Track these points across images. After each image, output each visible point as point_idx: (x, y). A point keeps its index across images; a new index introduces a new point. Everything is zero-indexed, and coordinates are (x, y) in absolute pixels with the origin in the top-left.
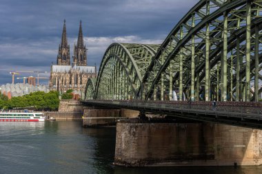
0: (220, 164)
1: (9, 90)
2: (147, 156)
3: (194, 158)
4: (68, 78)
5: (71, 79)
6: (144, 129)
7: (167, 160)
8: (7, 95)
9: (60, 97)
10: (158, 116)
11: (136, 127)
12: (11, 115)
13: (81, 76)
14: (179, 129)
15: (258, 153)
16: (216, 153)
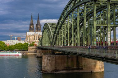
0: (85, 71)
1: (8, 43)
2: (55, 69)
3: (74, 69)
4: (33, 38)
5: (34, 38)
6: (53, 58)
7: (63, 70)
8: (7, 45)
9: (29, 45)
10: (59, 52)
11: (50, 57)
12: (8, 53)
13: (38, 36)
14: (68, 57)
15: (101, 66)
16: (83, 67)
